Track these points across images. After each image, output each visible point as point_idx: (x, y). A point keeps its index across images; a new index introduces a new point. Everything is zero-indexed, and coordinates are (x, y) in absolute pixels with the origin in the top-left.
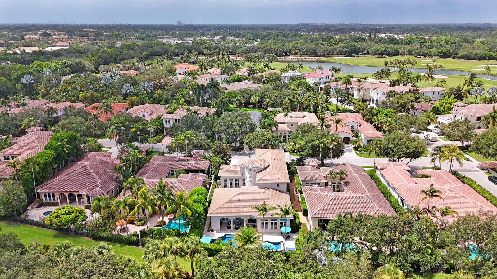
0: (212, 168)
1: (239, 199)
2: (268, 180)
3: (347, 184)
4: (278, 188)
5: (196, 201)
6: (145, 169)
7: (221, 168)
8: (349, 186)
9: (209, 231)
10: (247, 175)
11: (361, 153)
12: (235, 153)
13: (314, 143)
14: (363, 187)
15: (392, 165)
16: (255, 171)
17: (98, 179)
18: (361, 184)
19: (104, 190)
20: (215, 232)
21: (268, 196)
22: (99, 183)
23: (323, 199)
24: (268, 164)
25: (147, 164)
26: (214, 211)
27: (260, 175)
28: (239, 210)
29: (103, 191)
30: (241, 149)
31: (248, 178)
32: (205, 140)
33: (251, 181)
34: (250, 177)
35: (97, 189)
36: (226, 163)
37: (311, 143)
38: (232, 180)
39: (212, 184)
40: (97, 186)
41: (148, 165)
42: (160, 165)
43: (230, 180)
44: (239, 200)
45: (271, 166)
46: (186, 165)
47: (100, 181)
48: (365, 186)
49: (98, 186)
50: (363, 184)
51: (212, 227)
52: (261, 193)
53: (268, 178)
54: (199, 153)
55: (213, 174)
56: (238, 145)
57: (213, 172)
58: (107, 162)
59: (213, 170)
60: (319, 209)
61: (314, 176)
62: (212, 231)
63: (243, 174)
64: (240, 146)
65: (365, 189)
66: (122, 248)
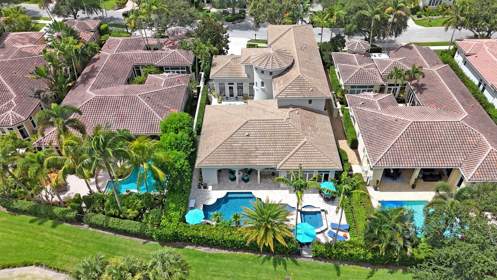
0: (199, 60)
1: (247, 134)
2: (294, 94)
3: (420, 88)
4: (310, 105)
5: (173, 144)
6: (93, 66)
7: (213, 62)
8: (425, 93)
9: (200, 188)
10: (257, 78)
11: (420, 19)
12: (233, 25)
13: (363, 12)
14: (451, 97)
15: (487, 48)
16: (271, 73)
17: (12, 92)
18: (445, 89)
19: (21, 113)
20: (210, 188)
21: (295, 125)
22: (12, 100)
23: (391, 128)
24: (292, 62)
25: (96, 56)
26: (206, 158)
27: (279, 82)
28: (249, 154)
29: (20, 116)
30: (241, 17)
31: (259, 84)
32: (185, 8)
33: (263, 90)
34: (262, 84)
35: (9, 112)
36: (222, 52)
37: (358, 13)
38: (233, 84)
39: (201, 90)
40: (10, 105)
41: (98, 59)
42: (116, 58)
43: (229, 84)
44: (248, 136)
45: (297, 63)
46: (157, 57)
47: (15, 96)
48: (455, 94)
49: (13, 105)
50: (450, 91)
51: (205, 181)
52: (285, 121)
53: (294, 90)
54: (177, 33)
55: (202, 71)
56: (237, 11)
57: (202, 66)
58: (30, 55)
59: (201, 63)
60: (386, 151)
61: (364, 74)
62: (205, 187)
63: (250, 76)
64: (240, 13)
65: (457, 101)
66: (55, 231)
